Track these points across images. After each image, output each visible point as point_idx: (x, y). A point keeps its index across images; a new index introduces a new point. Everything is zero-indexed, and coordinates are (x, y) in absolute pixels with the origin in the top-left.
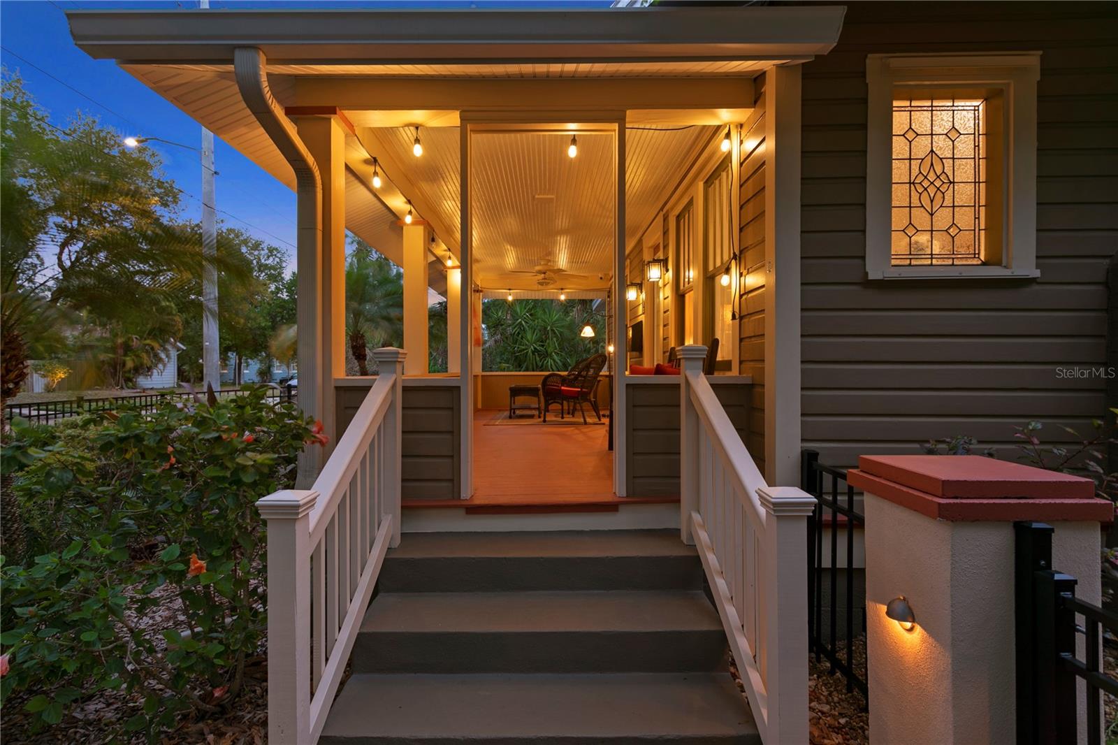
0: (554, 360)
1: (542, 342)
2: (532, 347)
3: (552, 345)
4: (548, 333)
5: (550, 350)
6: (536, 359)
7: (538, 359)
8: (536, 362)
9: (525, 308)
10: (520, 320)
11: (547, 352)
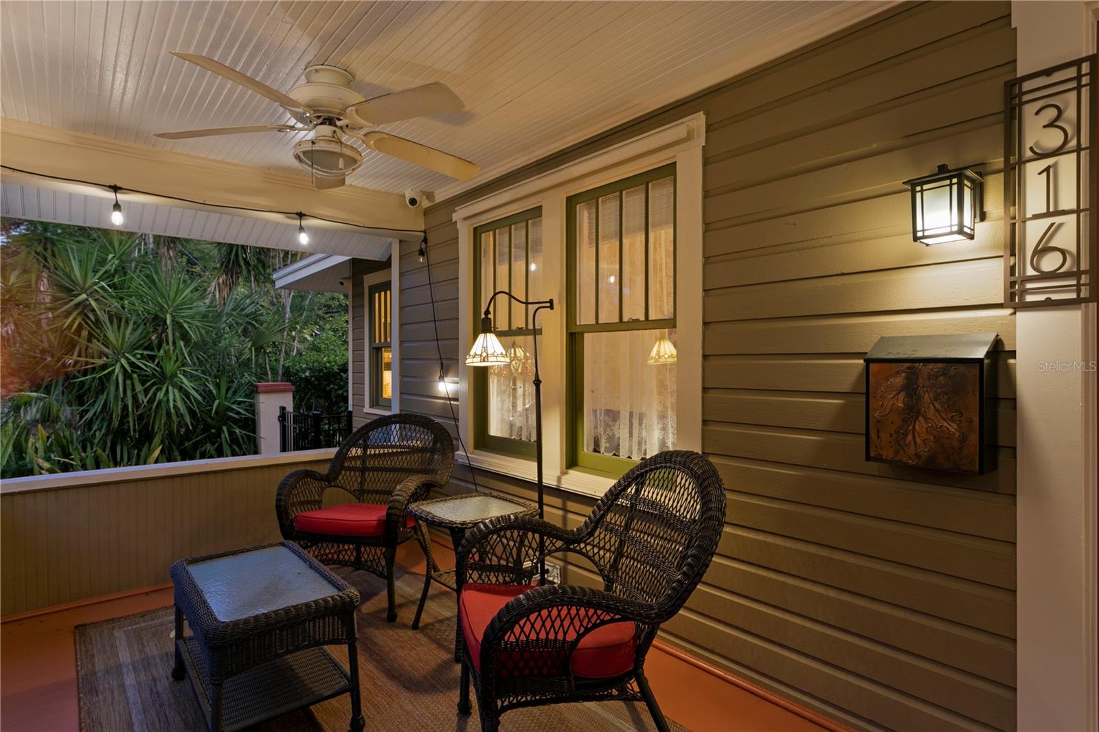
0: (181, 389)
1: (149, 348)
2: (123, 361)
3: (174, 354)
4: (165, 330)
5: (169, 367)
6: (133, 389)
7: (139, 388)
8: (135, 397)
9: (95, 272)
10: (84, 296)
11: (163, 373)
